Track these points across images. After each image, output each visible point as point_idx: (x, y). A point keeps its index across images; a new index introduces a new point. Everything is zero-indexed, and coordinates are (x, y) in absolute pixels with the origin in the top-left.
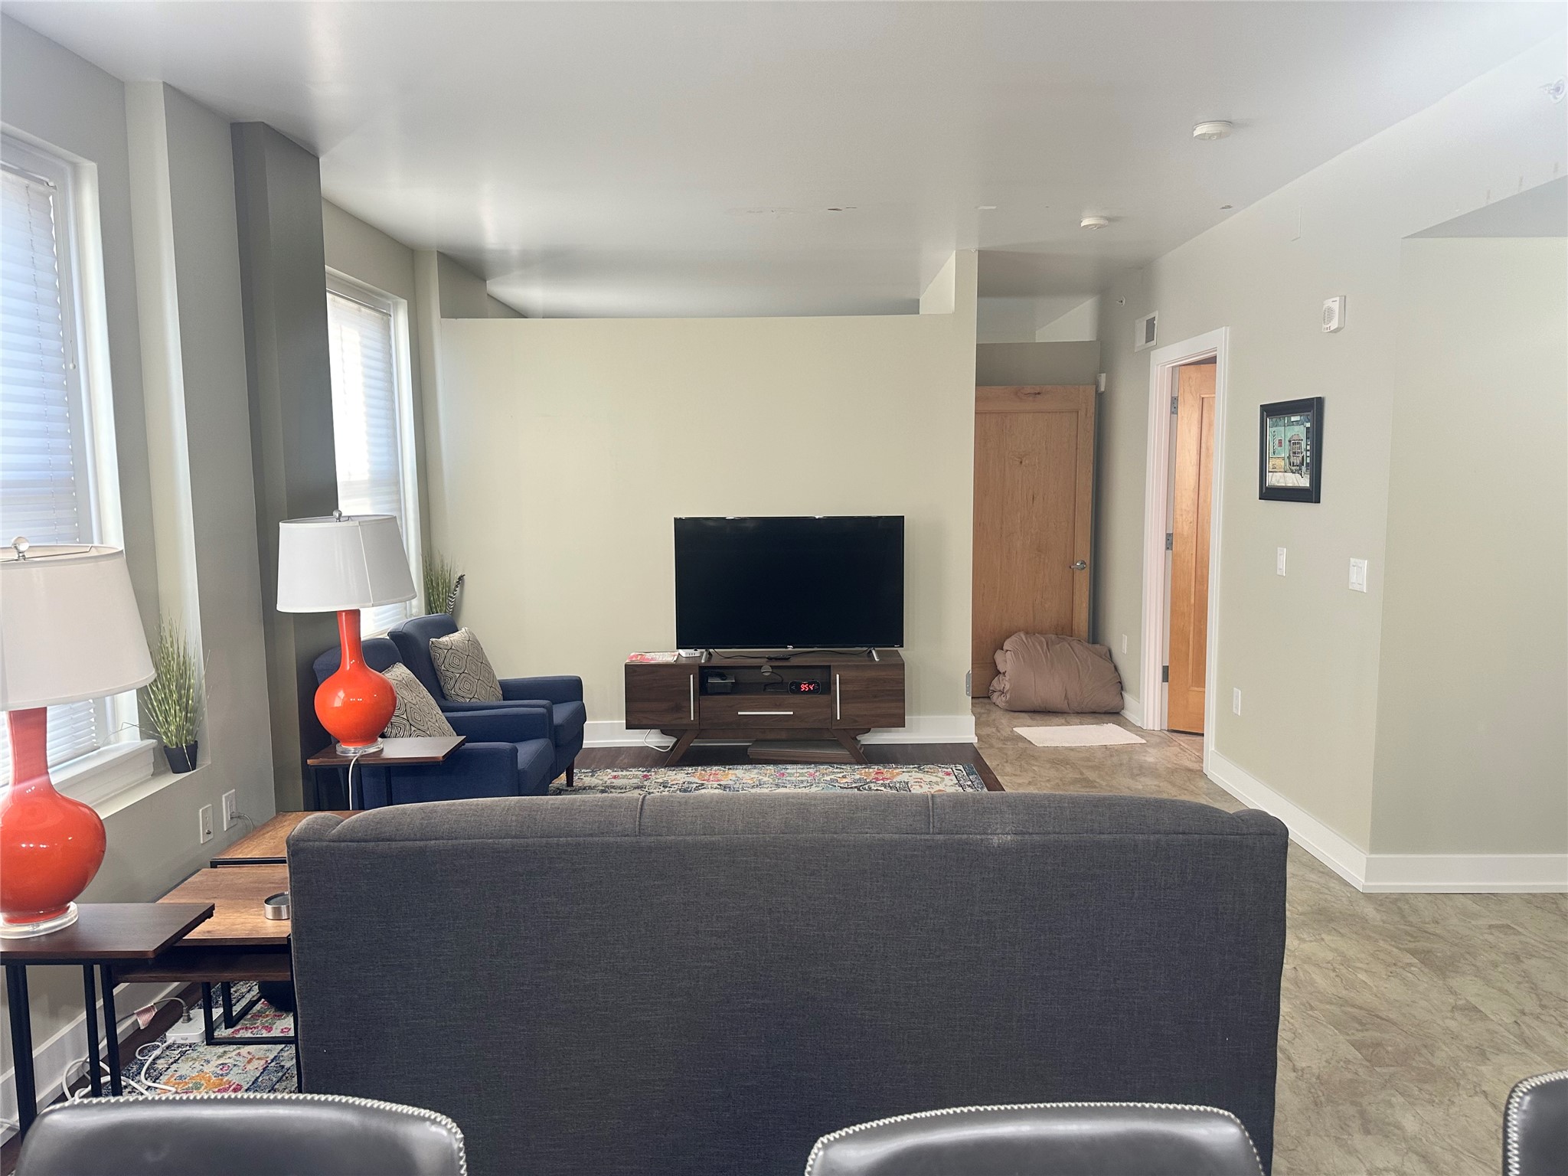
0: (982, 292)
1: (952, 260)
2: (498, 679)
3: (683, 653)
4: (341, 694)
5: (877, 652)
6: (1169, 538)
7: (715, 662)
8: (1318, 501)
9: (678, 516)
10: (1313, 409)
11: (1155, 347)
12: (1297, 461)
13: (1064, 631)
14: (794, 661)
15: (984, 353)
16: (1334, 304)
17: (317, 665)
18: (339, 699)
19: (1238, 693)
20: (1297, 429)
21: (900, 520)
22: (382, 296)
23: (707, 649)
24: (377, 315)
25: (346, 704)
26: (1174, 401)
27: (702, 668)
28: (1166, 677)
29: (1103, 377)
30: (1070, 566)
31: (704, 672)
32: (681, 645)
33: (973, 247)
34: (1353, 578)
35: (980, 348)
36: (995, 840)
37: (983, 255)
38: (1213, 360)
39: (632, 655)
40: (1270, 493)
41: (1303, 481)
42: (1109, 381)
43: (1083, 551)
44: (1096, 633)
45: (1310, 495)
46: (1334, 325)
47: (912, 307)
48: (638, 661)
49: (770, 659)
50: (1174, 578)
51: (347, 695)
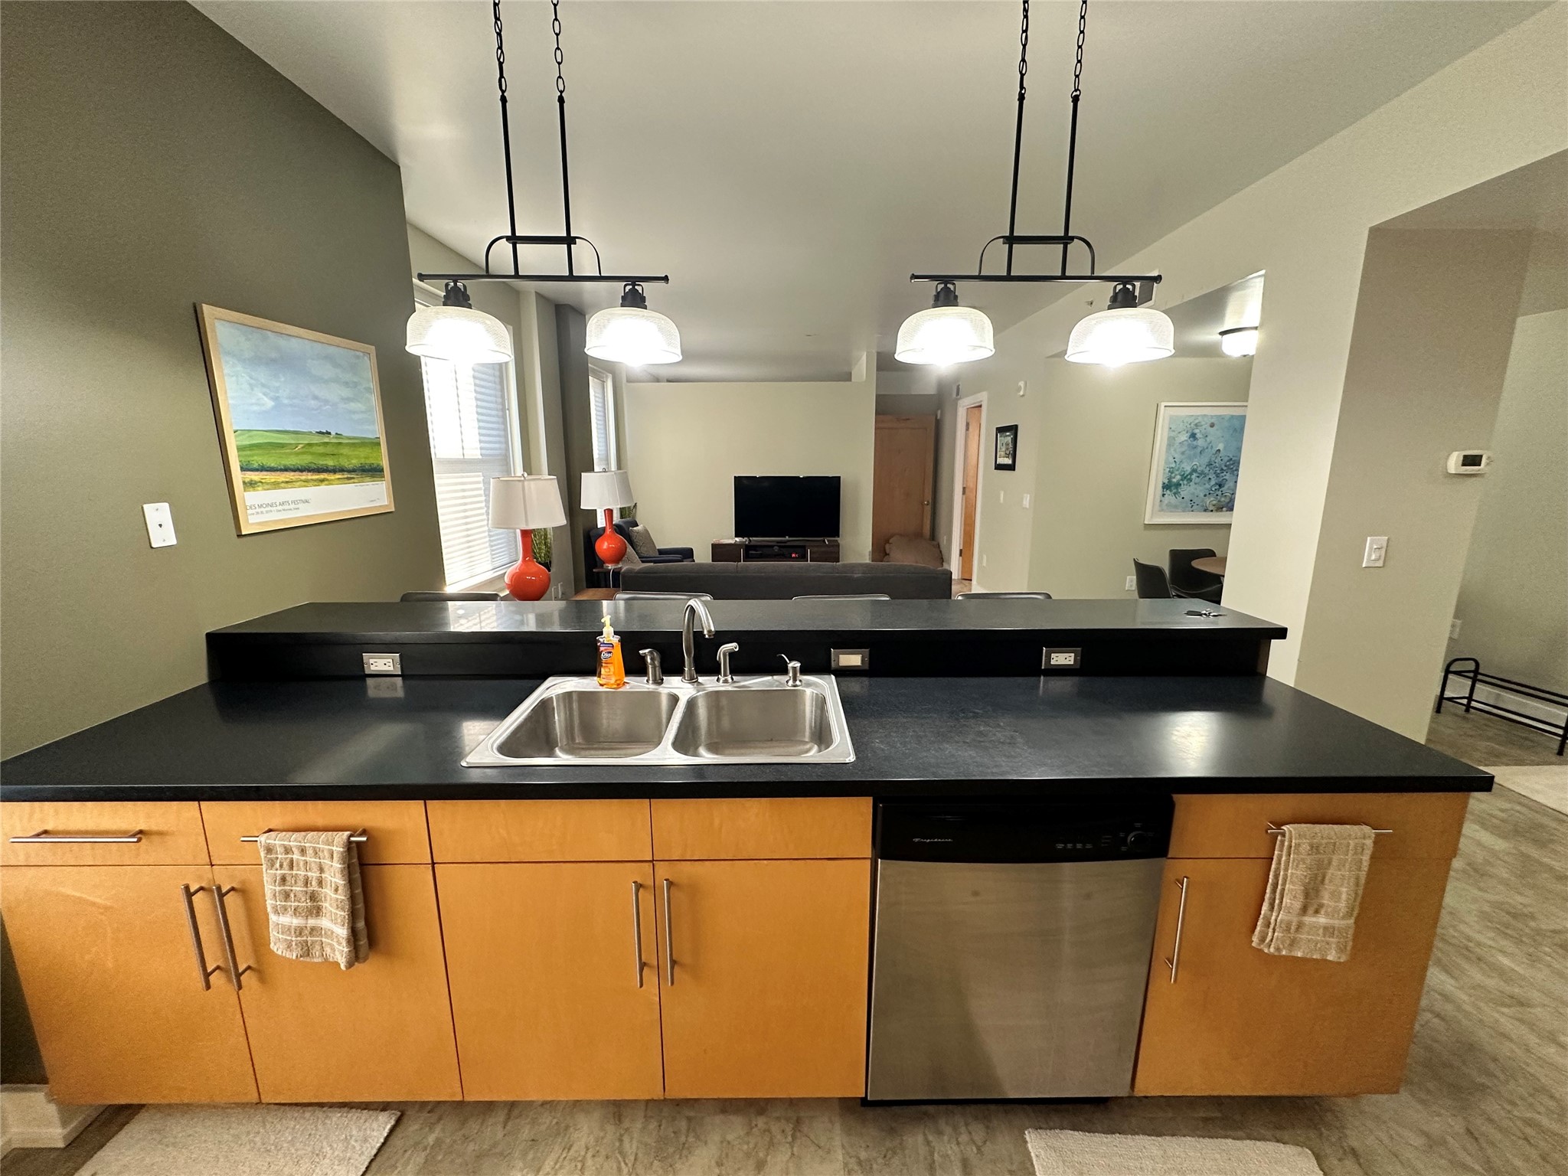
0: (879, 369)
1: (864, 358)
2: (657, 548)
3: (737, 539)
4: (606, 544)
5: (828, 541)
6: (964, 488)
7: (752, 543)
8: (1014, 470)
9: (737, 475)
10: (1014, 429)
11: (960, 398)
12: (1008, 453)
13: (918, 535)
14: (788, 544)
15: (880, 399)
16: (1022, 384)
17: (591, 534)
18: (605, 545)
19: (985, 557)
20: (1008, 438)
21: (839, 478)
22: (600, 372)
23: (748, 537)
24: (598, 381)
25: (609, 548)
26: (968, 425)
27: (746, 545)
28: (961, 555)
29: (939, 412)
30: (922, 504)
31: (748, 548)
32: (737, 535)
33: (874, 351)
34: (1024, 503)
35: (878, 397)
36: (856, 576)
37: (879, 354)
38: (980, 406)
39: (715, 541)
40: (999, 467)
41: (1009, 461)
42: (942, 414)
43: (929, 497)
44: (933, 536)
45: (1011, 467)
46: (1021, 393)
47: (847, 377)
48: (717, 542)
49: (778, 542)
50: (966, 507)
51: (609, 544)
